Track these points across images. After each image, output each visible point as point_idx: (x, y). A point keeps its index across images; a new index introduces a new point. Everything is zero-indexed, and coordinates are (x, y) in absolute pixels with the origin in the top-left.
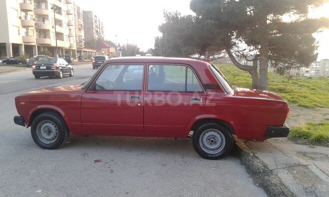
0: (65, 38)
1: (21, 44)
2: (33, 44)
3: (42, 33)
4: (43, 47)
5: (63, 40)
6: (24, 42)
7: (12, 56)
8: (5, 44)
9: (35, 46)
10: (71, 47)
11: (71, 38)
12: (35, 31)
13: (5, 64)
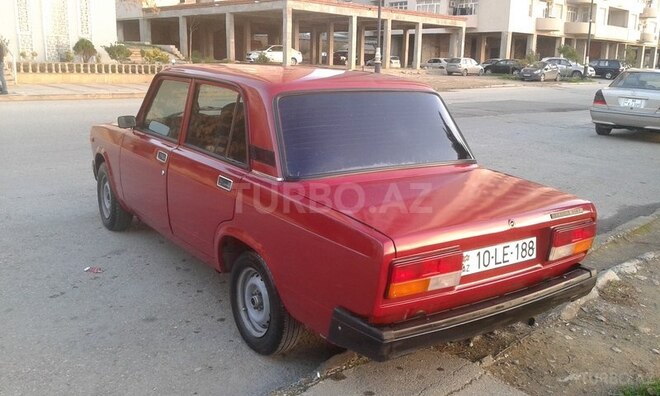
0: (632, 20)
1: (532, 35)
2: (557, 34)
3: (580, 10)
4: (578, 40)
5: (624, 25)
6: (537, 30)
7: (508, 58)
8: (500, 33)
9: (560, 38)
10: (643, 40)
11: (648, 20)
12: (565, 8)
13: (489, 72)
